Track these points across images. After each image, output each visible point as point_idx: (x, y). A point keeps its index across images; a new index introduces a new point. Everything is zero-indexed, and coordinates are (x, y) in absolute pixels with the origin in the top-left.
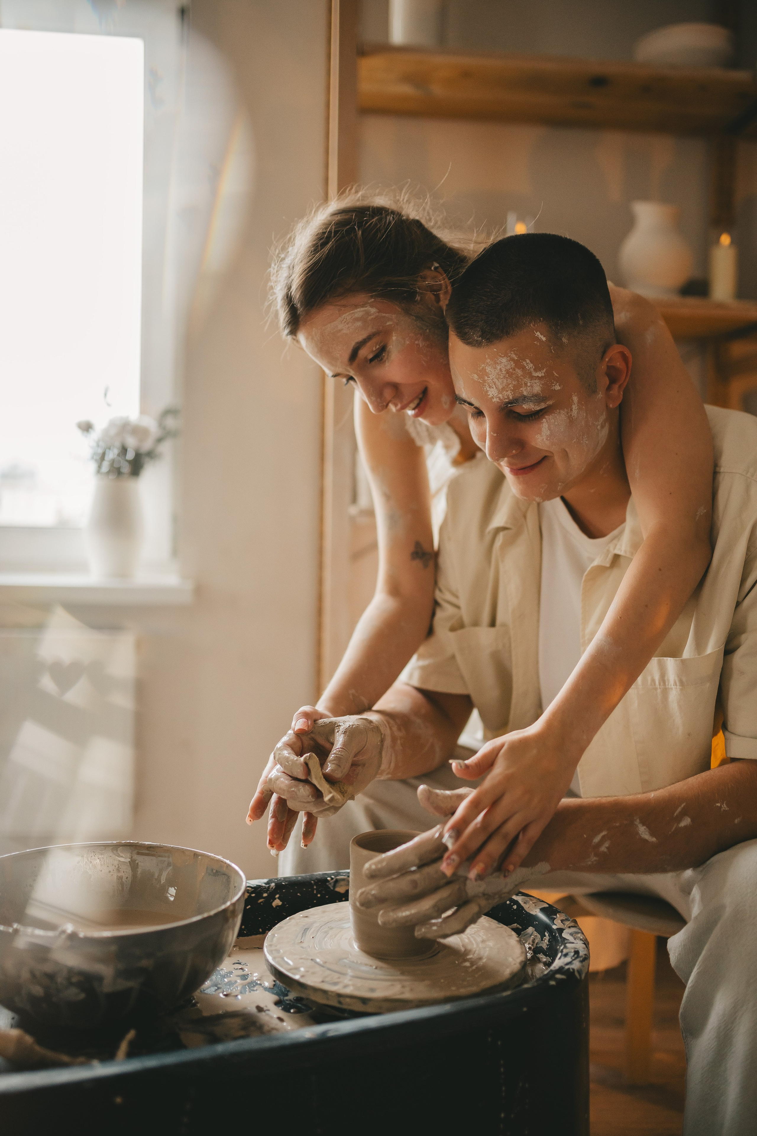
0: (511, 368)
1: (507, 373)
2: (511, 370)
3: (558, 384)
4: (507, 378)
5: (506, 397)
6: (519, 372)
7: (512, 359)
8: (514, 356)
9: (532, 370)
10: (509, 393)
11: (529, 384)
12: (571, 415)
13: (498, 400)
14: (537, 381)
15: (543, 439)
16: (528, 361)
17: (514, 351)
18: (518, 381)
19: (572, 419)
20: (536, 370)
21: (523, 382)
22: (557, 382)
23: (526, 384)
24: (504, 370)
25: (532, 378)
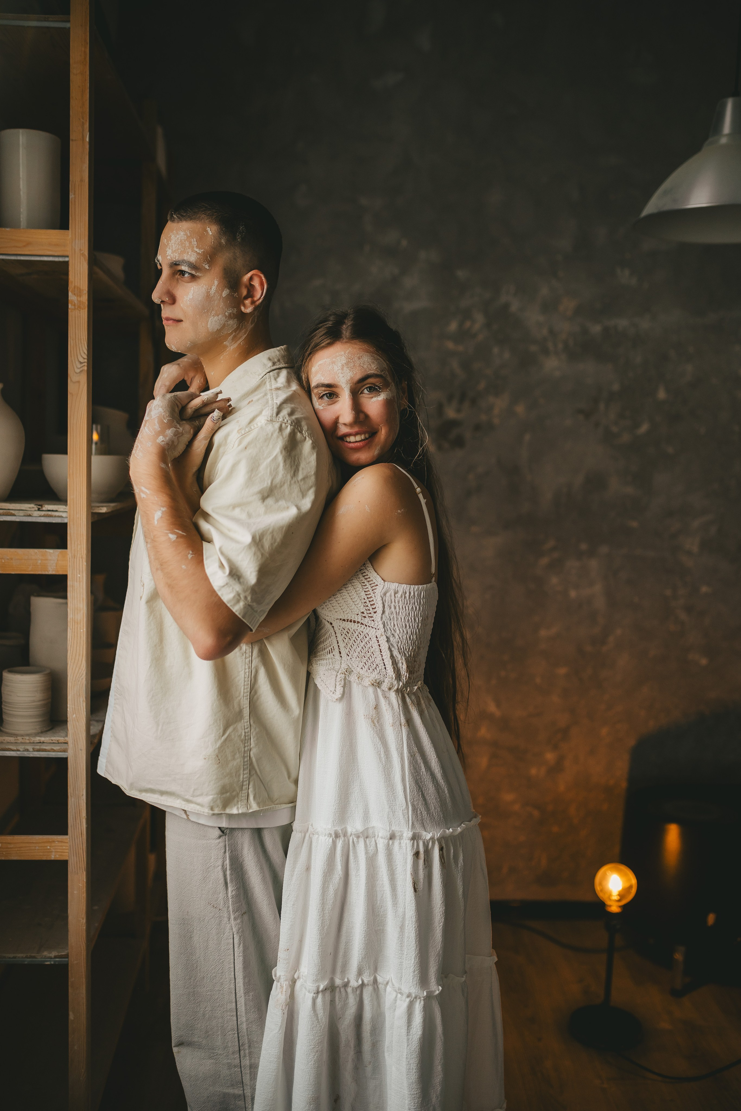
0: (184, 240)
1: (180, 242)
2: (183, 241)
3: (208, 265)
4: (179, 245)
5: (174, 257)
6: (187, 244)
7: (186, 234)
8: (189, 233)
9: (195, 246)
10: (177, 255)
11: (190, 254)
12: (209, 292)
13: (170, 258)
14: (195, 254)
15: (187, 299)
16: (195, 240)
17: (190, 231)
18: (184, 249)
19: (209, 295)
20: (197, 247)
21: (187, 251)
22: (208, 263)
23: (188, 253)
24: (179, 239)
25: (193, 251)
